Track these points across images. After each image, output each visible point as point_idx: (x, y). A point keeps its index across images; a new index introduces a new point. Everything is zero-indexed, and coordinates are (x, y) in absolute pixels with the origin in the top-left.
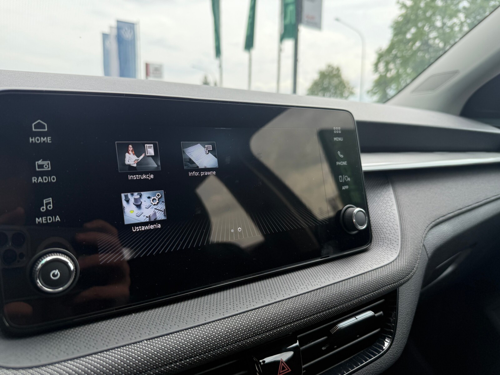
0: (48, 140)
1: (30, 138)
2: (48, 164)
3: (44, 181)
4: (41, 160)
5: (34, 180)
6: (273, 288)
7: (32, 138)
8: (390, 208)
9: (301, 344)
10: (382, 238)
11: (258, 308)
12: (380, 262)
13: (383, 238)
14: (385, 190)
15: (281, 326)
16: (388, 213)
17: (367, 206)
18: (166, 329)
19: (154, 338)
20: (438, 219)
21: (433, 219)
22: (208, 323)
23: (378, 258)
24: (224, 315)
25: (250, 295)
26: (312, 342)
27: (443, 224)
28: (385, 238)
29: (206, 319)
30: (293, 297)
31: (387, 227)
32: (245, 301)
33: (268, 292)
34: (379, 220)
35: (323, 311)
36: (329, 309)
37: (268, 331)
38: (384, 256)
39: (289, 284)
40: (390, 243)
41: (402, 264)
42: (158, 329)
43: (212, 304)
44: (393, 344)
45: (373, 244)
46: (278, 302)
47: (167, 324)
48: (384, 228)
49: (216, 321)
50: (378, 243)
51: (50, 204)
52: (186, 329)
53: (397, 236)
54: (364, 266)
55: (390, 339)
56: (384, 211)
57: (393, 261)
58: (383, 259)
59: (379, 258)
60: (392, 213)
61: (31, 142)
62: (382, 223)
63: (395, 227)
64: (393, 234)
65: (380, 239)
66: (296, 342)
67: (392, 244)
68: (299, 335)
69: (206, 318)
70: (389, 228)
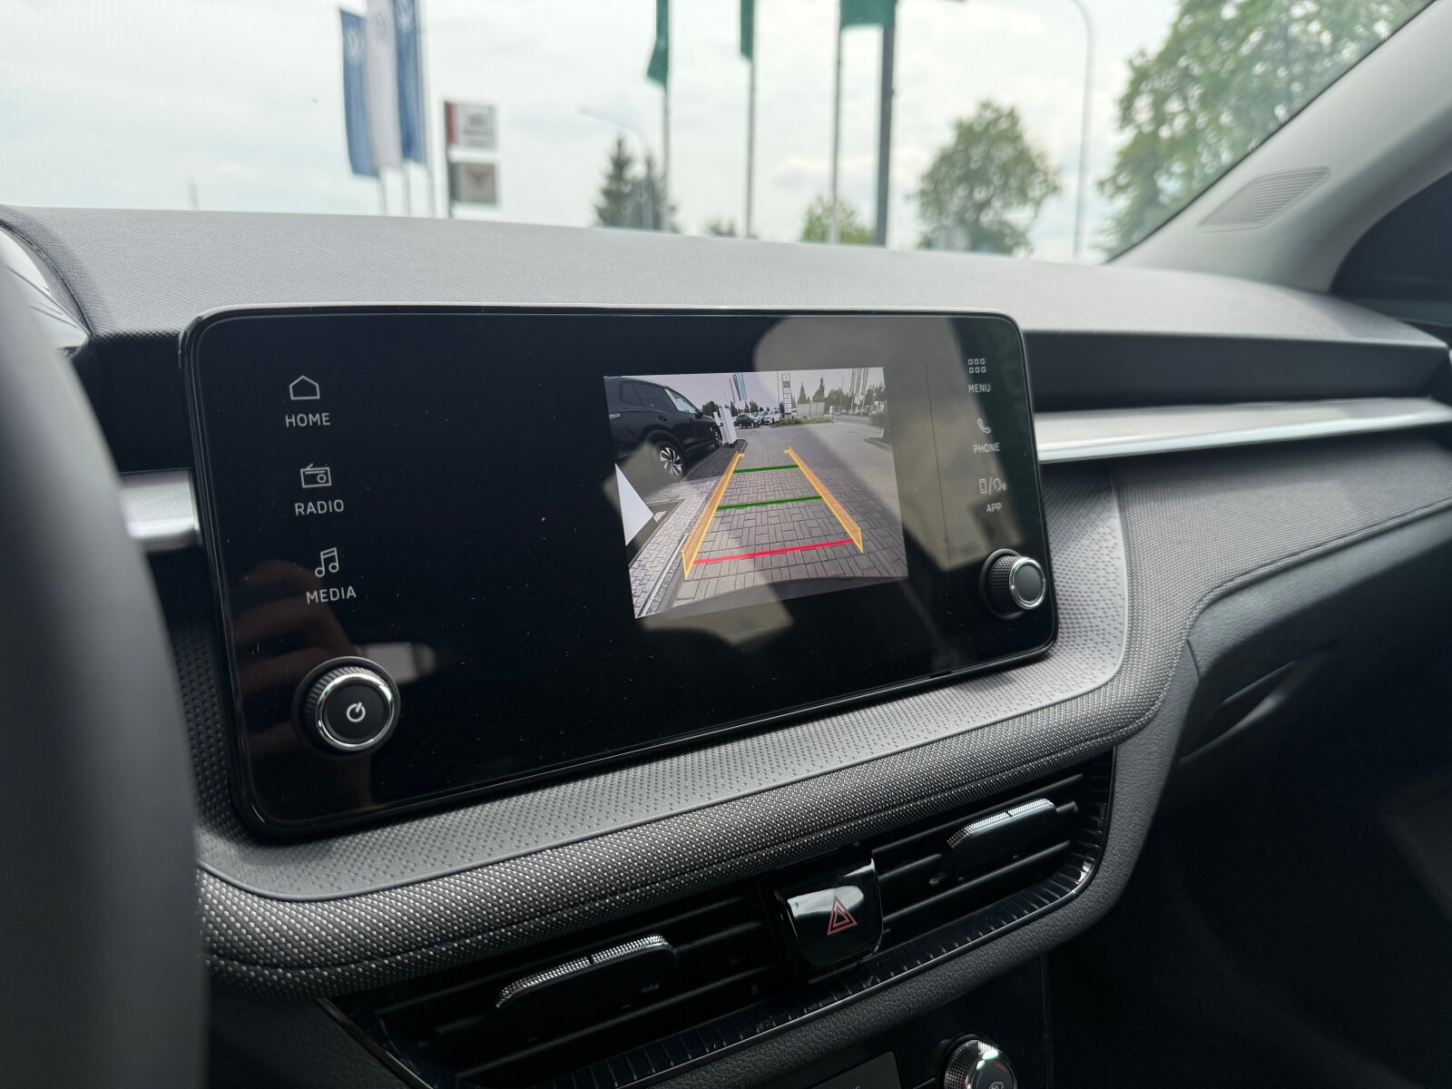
0: (323, 419)
1: (287, 417)
2: (326, 474)
3: (320, 512)
4: (312, 465)
5: (299, 509)
6: (817, 743)
7: (290, 418)
8: (1108, 555)
9: (880, 868)
10: (1084, 629)
11: (784, 786)
12: (1072, 687)
13: (1085, 627)
14: (1099, 509)
15: (834, 825)
16: (1102, 566)
17: (1048, 551)
18: (590, 827)
19: (567, 844)
20: (1231, 580)
21: (1218, 582)
22: (677, 815)
23: (1068, 676)
24: (710, 799)
25: (766, 757)
26: (904, 865)
27: (1245, 591)
28: (1090, 628)
29: (673, 807)
30: (863, 763)
31: (1098, 600)
32: (755, 770)
33: (806, 753)
34: (1080, 584)
35: (930, 795)
36: (944, 791)
37: (806, 834)
38: (1085, 671)
39: (854, 734)
40: (1101, 640)
41: (1127, 691)
42: (573, 827)
43: (682, 775)
44: (1097, 875)
45: (1060, 644)
46: (829, 773)
47: (591, 817)
48: (1091, 603)
49: (695, 810)
50: (1074, 641)
51: (335, 562)
52: (631, 827)
53: (1121, 624)
54: (1031, 695)
55: (1090, 865)
56: (1091, 562)
57: (1106, 684)
58: (1079, 679)
59: (1072, 676)
60: (1113, 565)
61: (288, 425)
62: (1086, 592)
63: (1118, 601)
64: (1111, 618)
65: (1078, 629)
66: (869, 863)
67: (1106, 644)
68: (875, 848)
69: (671, 804)
70: (1103, 602)
